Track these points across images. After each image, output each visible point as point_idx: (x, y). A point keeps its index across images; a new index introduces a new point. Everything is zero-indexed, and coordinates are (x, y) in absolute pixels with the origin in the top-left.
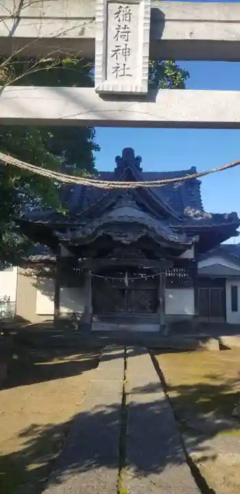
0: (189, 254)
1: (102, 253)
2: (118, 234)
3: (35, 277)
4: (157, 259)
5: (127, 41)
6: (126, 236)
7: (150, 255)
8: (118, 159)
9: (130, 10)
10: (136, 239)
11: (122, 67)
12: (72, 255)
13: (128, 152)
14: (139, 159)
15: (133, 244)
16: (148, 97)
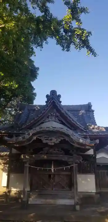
0: (91, 152)
1: (37, 151)
2: (46, 138)
3: (3, 165)
4: (71, 155)
6: (51, 140)
7: (67, 152)
8: (47, 96)
10: (58, 142)
12: (18, 152)
13: (53, 92)
14: (59, 96)
15: (56, 145)
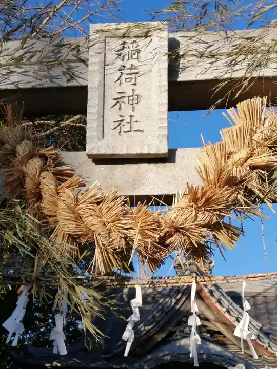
5: (135, 84)
9: (138, 46)
11: (128, 119)
16: (168, 158)
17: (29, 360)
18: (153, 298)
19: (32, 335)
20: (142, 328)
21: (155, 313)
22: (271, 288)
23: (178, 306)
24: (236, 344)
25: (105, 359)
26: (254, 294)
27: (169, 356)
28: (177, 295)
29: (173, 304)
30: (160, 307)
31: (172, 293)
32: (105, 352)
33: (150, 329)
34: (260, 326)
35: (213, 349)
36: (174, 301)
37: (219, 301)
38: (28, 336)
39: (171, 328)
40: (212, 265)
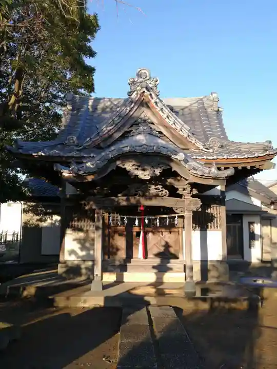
17: (20, 151)
18: (111, 109)
19: (23, 137)
20: (105, 129)
21: (114, 118)
22: (195, 103)
23: (131, 113)
24: (172, 140)
25: (78, 150)
26: (183, 107)
27: (128, 148)
28: (131, 105)
29: (128, 111)
30: (118, 114)
31: (127, 103)
32: (77, 146)
33: (111, 129)
34: (189, 128)
35: (161, 143)
36: (128, 109)
37: (162, 110)
38: (20, 137)
39: (126, 129)
40: (157, 83)
